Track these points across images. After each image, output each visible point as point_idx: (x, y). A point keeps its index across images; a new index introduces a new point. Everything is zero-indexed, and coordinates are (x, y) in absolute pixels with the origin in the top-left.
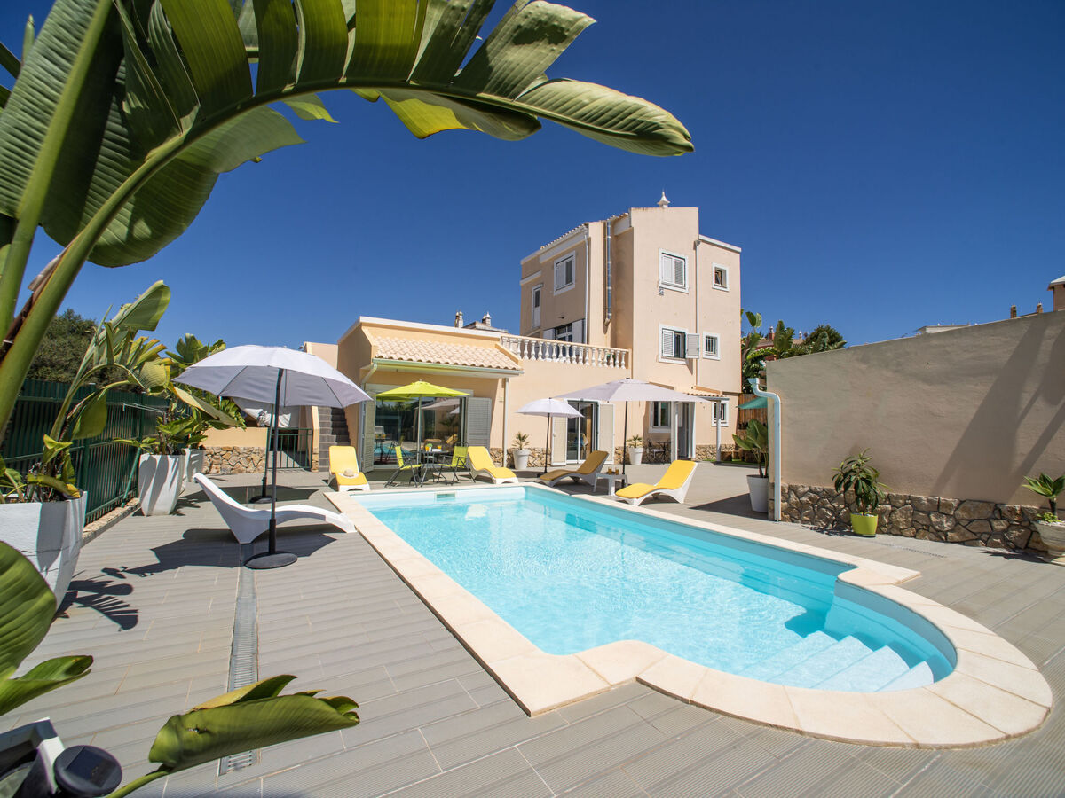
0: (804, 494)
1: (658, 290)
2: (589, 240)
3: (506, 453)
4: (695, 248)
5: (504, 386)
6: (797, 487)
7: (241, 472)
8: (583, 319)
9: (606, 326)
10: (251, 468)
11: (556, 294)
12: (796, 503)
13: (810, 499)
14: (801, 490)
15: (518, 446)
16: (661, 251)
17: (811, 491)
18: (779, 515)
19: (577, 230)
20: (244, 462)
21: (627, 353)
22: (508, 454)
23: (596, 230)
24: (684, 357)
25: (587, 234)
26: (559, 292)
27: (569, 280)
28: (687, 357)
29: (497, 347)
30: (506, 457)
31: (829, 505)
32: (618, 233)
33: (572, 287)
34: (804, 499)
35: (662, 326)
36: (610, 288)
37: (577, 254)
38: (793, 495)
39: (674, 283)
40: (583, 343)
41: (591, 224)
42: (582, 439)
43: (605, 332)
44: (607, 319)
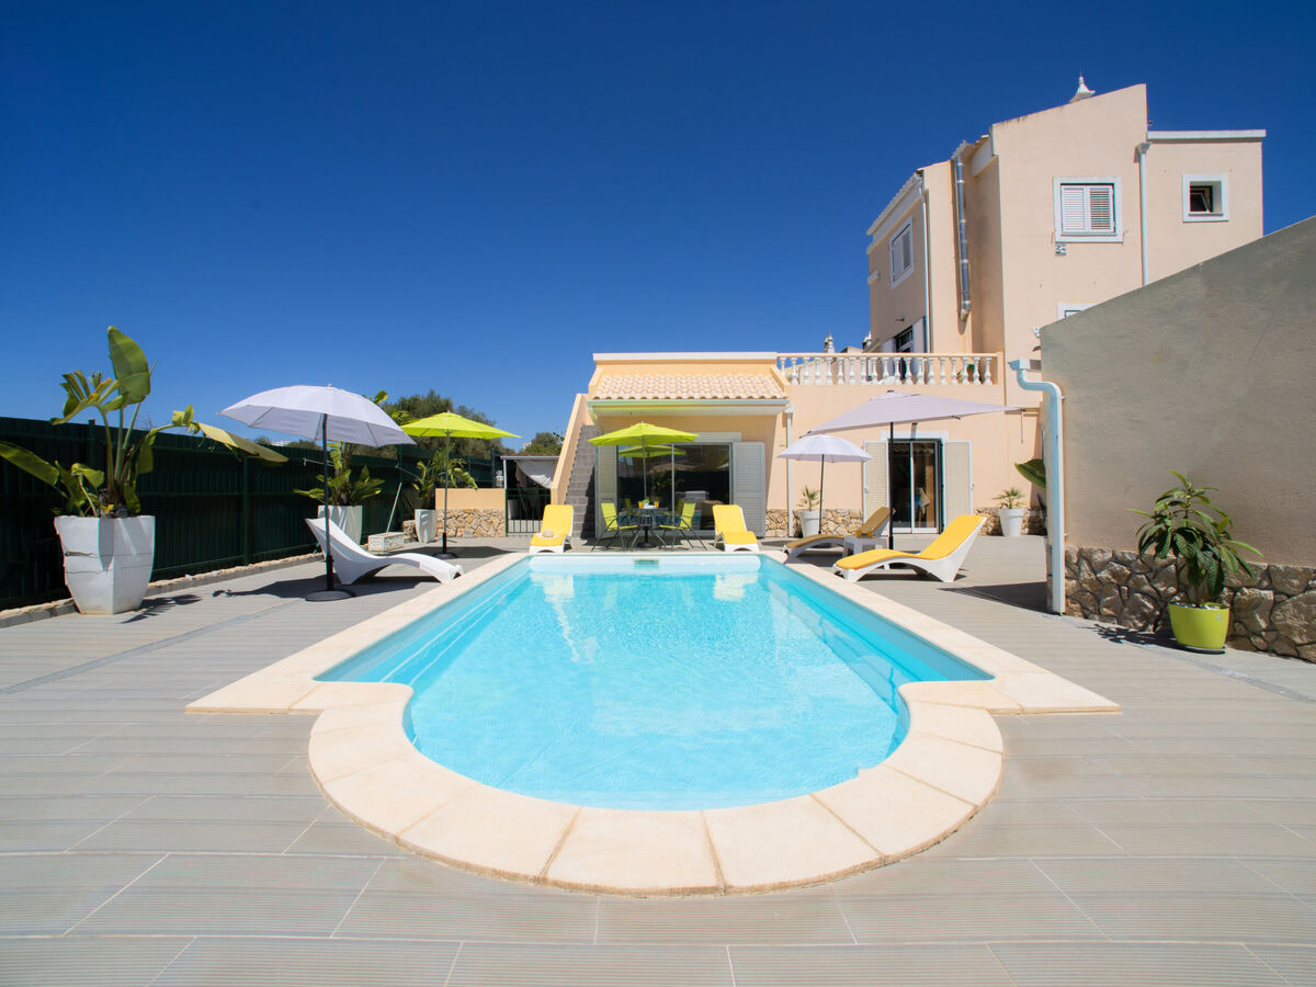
0: (1104, 565)
1: (1054, 248)
2: (926, 195)
3: (791, 516)
4: (1138, 159)
5: (785, 425)
6: (1091, 552)
7: (482, 535)
8: (924, 318)
9: (962, 321)
10: (491, 532)
11: (894, 285)
12: (1091, 583)
13: (1114, 574)
14: (1098, 557)
15: (807, 506)
16: (1058, 181)
17: (1115, 559)
18: (1060, 603)
19: (909, 184)
20: (483, 524)
21: (995, 359)
22: (796, 517)
23: (937, 179)
25: (922, 186)
26: (898, 283)
27: (907, 263)
29: (772, 372)
30: (792, 523)
31: (1147, 588)
32: (977, 171)
33: (911, 270)
34: (1104, 574)
35: (1062, 306)
36: (966, 261)
37: (913, 221)
38: (1085, 567)
39: (1088, 229)
40: (925, 351)
41: (926, 170)
42: (918, 496)
43: (962, 330)
44: (963, 311)
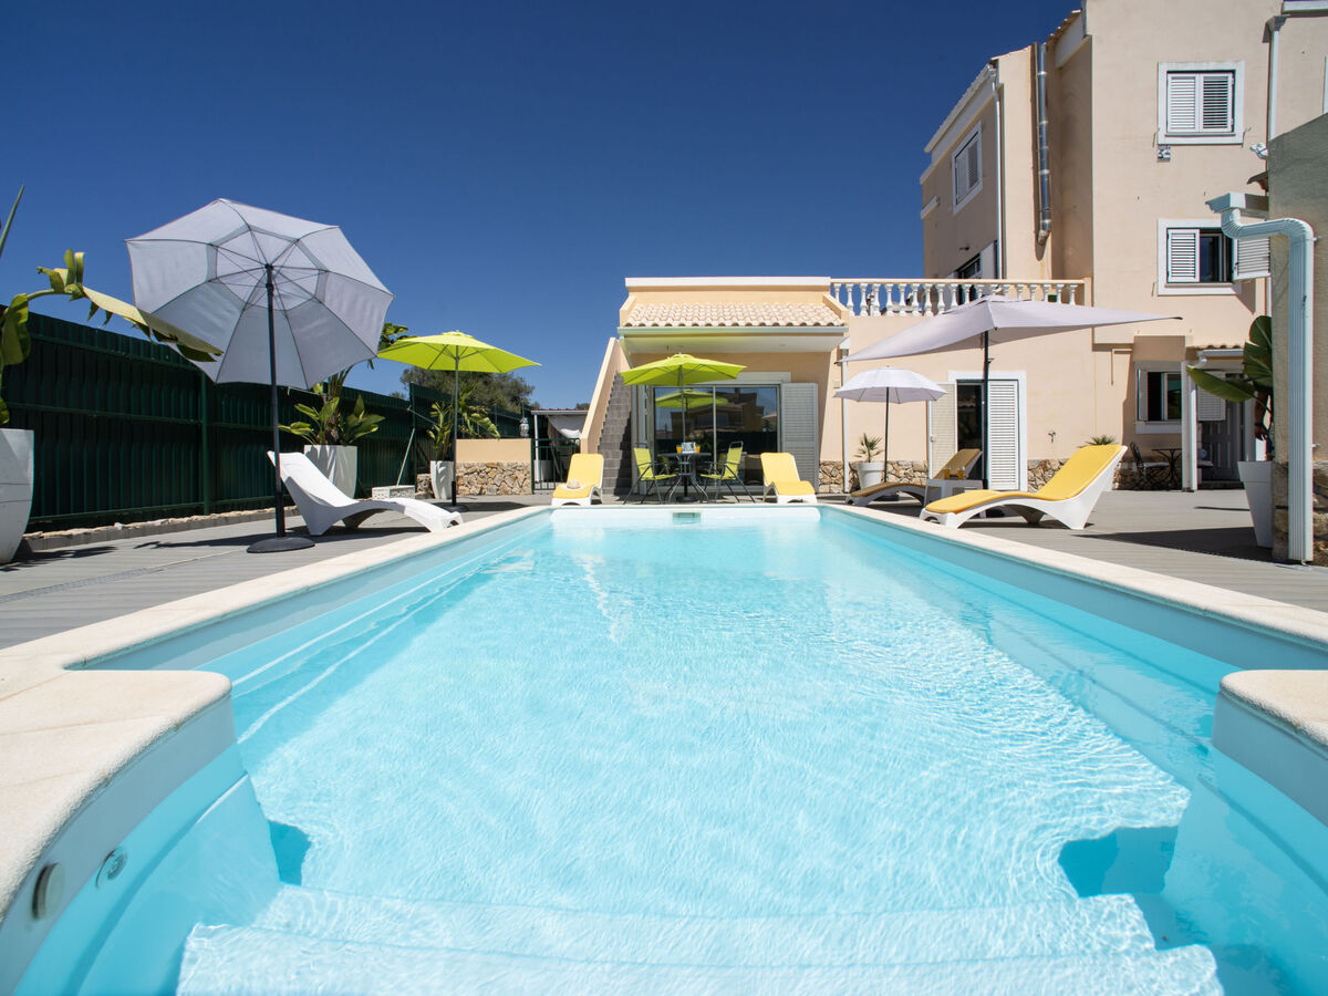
1: (1156, 151)
2: (1000, 91)
3: (847, 469)
4: (1268, 37)
7: (506, 493)
8: (996, 241)
9: (1041, 244)
10: (516, 489)
11: (956, 210)
15: (865, 457)
16: (1164, 68)
19: (980, 79)
20: (508, 480)
21: (1081, 286)
22: (853, 470)
23: (1014, 71)
24: (1230, 279)
25: (996, 80)
26: (961, 205)
27: (974, 180)
28: (1236, 277)
29: (825, 300)
30: (848, 476)
32: (1061, 61)
33: (979, 188)
35: (1164, 223)
36: (1046, 172)
37: (983, 127)
39: (1199, 127)
40: (996, 277)
41: (1002, 60)
43: (1040, 256)
44: (1042, 233)
